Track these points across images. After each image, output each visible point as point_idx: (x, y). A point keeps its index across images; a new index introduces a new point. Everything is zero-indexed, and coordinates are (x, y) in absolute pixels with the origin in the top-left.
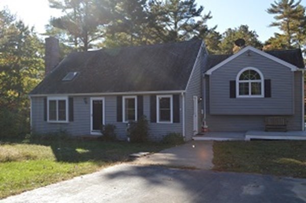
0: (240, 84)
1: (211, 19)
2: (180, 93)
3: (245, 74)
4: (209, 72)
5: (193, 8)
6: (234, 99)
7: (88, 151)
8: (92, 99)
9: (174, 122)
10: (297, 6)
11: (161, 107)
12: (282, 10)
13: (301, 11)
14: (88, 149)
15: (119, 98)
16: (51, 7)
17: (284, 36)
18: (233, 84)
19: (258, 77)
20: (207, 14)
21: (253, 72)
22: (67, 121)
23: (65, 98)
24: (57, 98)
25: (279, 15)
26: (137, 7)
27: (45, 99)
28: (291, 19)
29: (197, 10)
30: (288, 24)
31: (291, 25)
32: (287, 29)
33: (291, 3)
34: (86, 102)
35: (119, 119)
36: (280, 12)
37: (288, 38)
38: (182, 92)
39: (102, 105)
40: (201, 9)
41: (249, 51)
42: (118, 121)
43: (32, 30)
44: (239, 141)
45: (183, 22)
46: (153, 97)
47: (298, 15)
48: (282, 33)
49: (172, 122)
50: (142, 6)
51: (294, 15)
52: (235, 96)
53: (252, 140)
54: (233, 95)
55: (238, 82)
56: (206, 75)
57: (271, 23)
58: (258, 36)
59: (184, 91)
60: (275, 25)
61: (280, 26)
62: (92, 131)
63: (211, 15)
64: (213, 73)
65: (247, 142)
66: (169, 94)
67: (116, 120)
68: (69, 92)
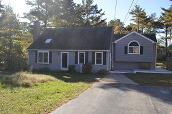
0: (130, 48)
1: (104, 15)
2: (107, 52)
3: (132, 44)
4: (115, 42)
5: (97, 10)
6: (127, 55)
7: (69, 77)
8: (62, 53)
9: (103, 64)
10: (143, 12)
11: (97, 57)
12: (136, 13)
13: (144, 14)
14: (70, 77)
15: (76, 53)
16: (27, 4)
17: (136, 25)
18: (126, 48)
19: (138, 45)
20: (103, 13)
21: (136, 43)
22: (48, 63)
23: (48, 51)
24: (43, 51)
25: (134, 15)
26: (70, 7)
27: (36, 52)
28: (140, 18)
29: (99, 10)
30: (138, 20)
31: (140, 21)
32: (138, 22)
33: (140, 10)
34: (59, 54)
35: (76, 62)
36: (135, 14)
37: (138, 26)
38: (108, 51)
39: (67, 55)
40: (101, 10)
41: (134, 33)
42: (75, 63)
43: (18, 15)
44: (132, 74)
45: (91, 15)
46: (93, 53)
47: (143, 16)
48: (135, 23)
49: (102, 64)
50: (73, 6)
51: (141, 16)
52: (127, 53)
53: (137, 73)
54: (126, 53)
55: (129, 47)
56: (114, 43)
57: (131, 19)
58: (124, 25)
59: (109, 51)
60: (133, 20)
61: (135, 21)
62: (62, 68)
63: (104, 13)
64: (117, 42)
65: (135, 74)
66: (101, 52)
67: (74, 63)
68: (49, 49)
